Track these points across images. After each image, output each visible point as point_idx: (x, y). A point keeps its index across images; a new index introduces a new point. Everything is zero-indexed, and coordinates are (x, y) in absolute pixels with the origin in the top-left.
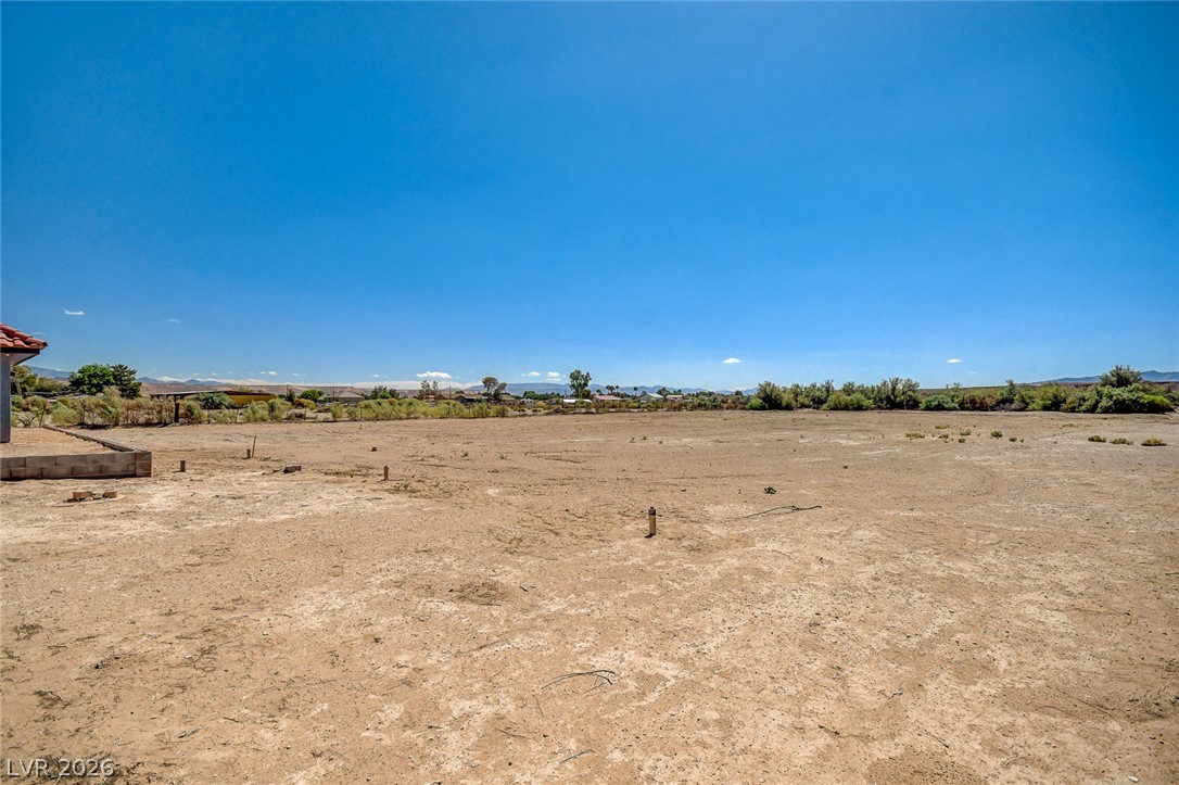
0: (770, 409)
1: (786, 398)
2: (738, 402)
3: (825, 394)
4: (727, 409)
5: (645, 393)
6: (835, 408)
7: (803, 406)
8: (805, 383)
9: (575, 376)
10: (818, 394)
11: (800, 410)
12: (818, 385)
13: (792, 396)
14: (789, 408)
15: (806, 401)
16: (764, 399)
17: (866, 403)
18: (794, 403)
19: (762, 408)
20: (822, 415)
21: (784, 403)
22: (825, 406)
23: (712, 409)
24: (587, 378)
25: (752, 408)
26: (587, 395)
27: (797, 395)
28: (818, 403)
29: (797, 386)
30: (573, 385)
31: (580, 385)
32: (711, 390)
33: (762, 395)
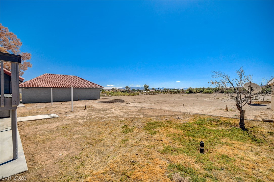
0: (191, 93)
1: (194, 91)
2: (183, 91)
3: (203, 90)
4: (181, 93)
5: (161, 90)
6: (205, 93)
7: (198, 92)
8: (199, 88)
9: (145, 86)
10: (201, 90)
11: (197, 93)
12: (201, 88)
13: (196, 90)
14: (195, 93)
15: (199, 91)
16: (189, 91)
17: (212, 92)
18: (196, 92)
19: (189, 93)
20: (202, 95)
21: (194, 92)
22: (203, 92)
23: (178, 93)
24: (148, 86)
25: (187, 93)
26: (148, 90)
27: (197, 90)
28: (201, 92)
29: (197, 88)
30: (145, 88)
31: (146, 88)
32: (176, 89)
33: (189, 90)
